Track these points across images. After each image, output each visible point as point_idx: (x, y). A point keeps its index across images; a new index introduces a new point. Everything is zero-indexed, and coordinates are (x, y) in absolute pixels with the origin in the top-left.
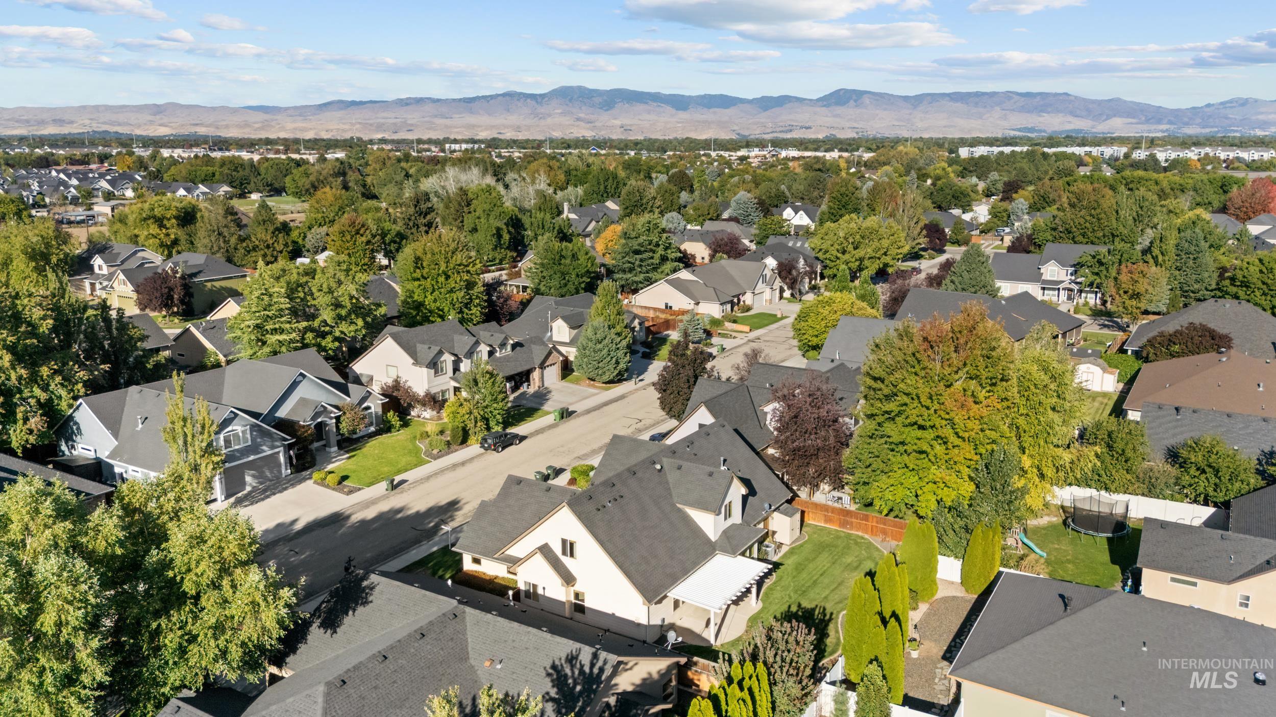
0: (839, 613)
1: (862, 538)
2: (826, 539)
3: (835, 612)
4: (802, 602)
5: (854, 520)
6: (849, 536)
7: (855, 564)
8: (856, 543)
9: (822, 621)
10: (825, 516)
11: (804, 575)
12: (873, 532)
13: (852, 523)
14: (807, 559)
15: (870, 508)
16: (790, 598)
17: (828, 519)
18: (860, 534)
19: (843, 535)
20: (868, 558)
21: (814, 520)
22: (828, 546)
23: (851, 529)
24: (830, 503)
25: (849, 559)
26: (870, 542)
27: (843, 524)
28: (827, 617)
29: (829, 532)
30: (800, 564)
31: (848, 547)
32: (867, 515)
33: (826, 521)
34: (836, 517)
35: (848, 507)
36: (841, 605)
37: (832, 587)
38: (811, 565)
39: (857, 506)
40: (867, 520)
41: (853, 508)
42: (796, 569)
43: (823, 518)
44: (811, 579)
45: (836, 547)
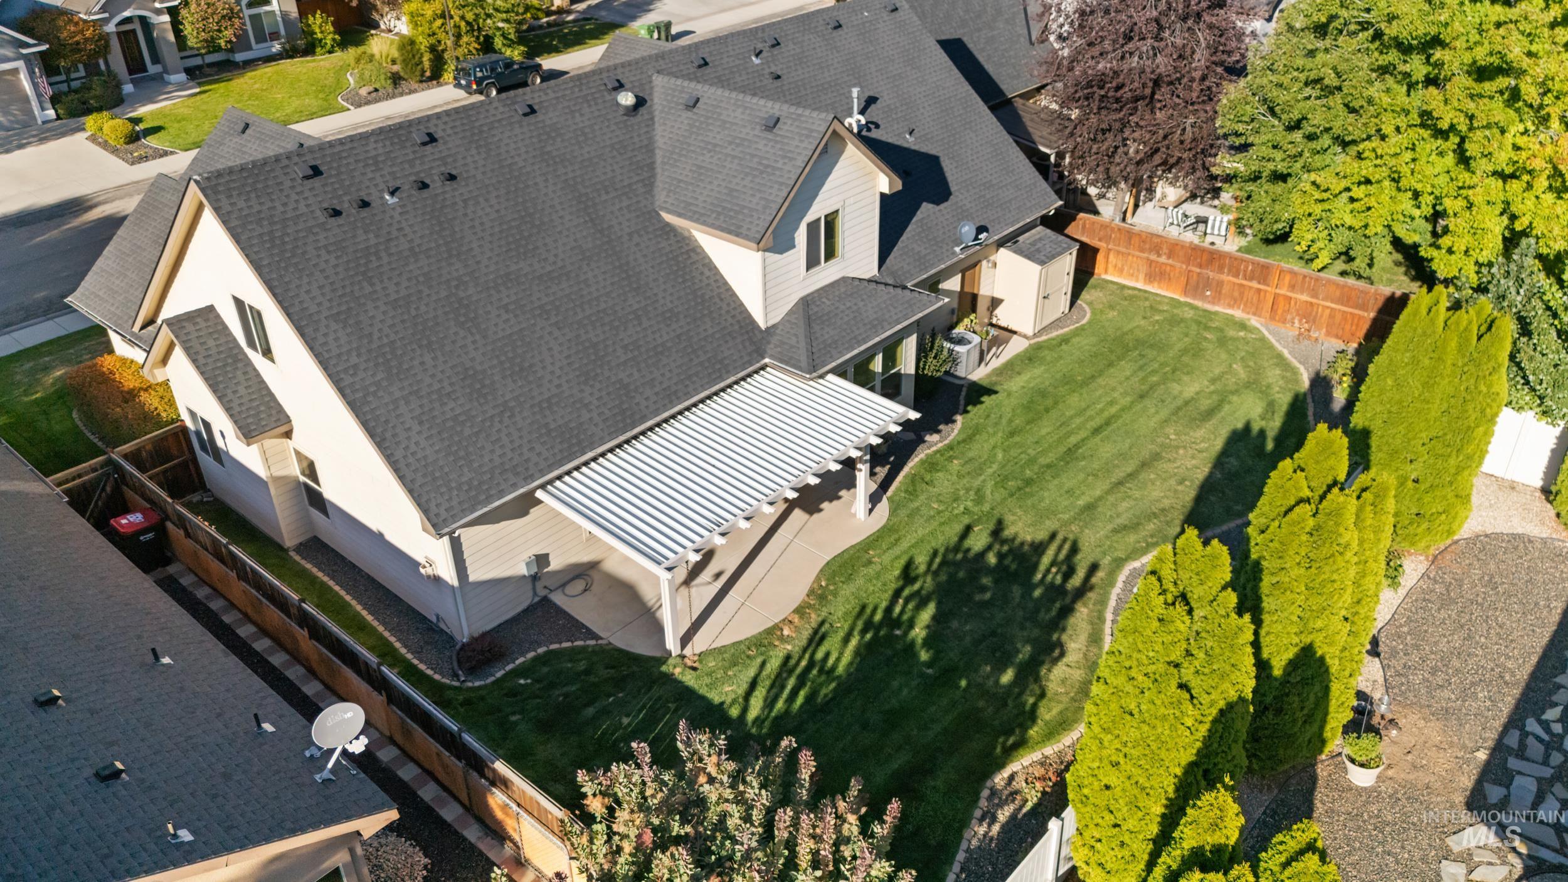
0: (1119, 563)
1: (1243, 326)
2: (1139, 324)
3: (1106, 561)
4: (1009, 518)
5: (1226, 278)
6: (1204, 320)
7: (1205, 404)
8: (1222, 341)
9: (1056, 591)
10: (1151, 263)
11: (1045, 428)
12: (1276, 311)
13: (1220, 284)
14: (1068, 380)
15: (1279, 248)
16: (980, 498)
17: (1155, 274)
18: (1238, 314)
19: (1189, 314)
20: (1248, 385)
21: (1121, 271)
22: (1140, 343)
23: (1215, 300)
24: (1174, 232)
25: (1190, 387)
26: (1263, 339)
27: (1195, 287)
28: (1076, 581)
29: (1153, 304)
30: (1043, 394)
31: (1196, 351)
32: (1265, 268)
33: (1150, 278)
34: (1180, 266)
35: (1219, 242)
36: (1132, 538)
37: (1119, 474)
38: (1074, 401)
39: (1243, 242)
40: (1264, 280)
41: (1232, 245)
42: (1028, 407)
43: (1144, 269)
44: (1060, 441)
45: (1161, 347)
